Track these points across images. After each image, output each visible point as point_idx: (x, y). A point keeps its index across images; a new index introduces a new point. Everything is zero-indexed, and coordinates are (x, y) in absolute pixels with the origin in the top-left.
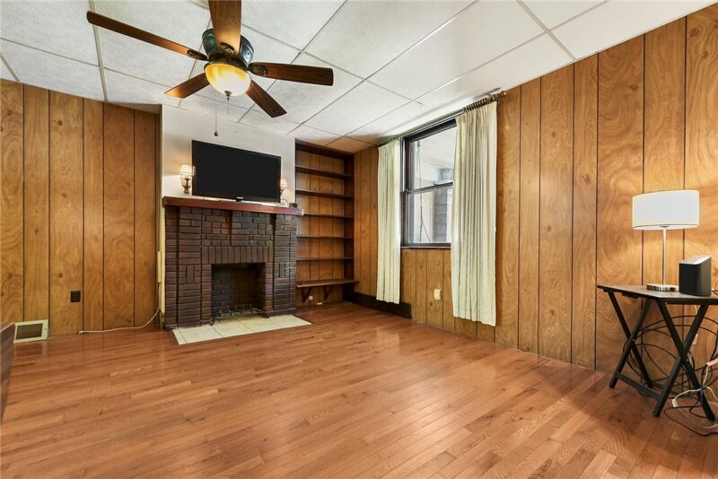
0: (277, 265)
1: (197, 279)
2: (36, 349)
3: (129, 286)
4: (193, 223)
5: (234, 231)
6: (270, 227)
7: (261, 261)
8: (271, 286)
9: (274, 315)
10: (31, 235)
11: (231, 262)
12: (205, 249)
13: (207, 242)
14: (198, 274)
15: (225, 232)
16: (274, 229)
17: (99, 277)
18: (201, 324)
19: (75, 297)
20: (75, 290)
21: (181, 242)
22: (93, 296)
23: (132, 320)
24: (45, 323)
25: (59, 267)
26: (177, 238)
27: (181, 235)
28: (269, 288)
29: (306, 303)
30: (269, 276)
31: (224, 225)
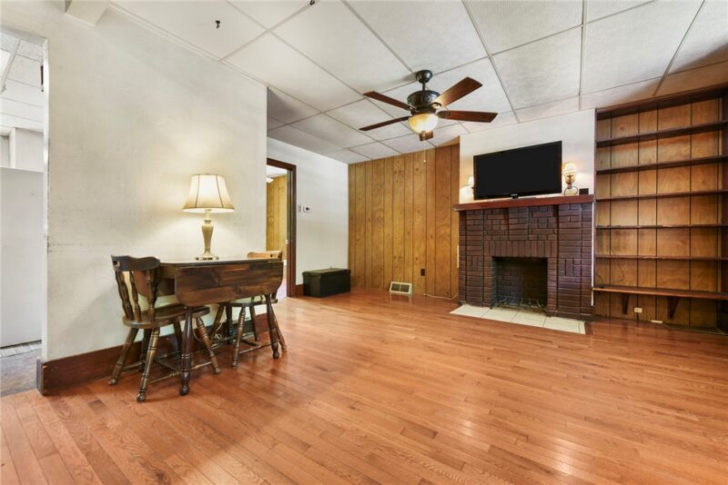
0: (561, 261)
1: (480, 268)
2: (405, 299)
3: (448, 269)
4: (476, 222)
5: (511, 227)
6: (553, 220)
7: (542, 256)
8: (555, 284)
9: (558, 315)
10: (407, 236)
11: (509, 255)
12: (486, 243)
13: (488, 238)
14: (480, 264)
15: (504, 228)
16: (558, 222)
17: (433, 262)
18: (483, 306)
19: (423, 272)
20: (423, 267)
21: (469, 238)
22: (430, 273)
23: (449, 293)
24: (410, 285)
25: (416, 255)
26: (466, 235)
27: (468, 232)
28: (552, 286)
29: (630, 315)
30: (552, 273)
31: (503, 222)
